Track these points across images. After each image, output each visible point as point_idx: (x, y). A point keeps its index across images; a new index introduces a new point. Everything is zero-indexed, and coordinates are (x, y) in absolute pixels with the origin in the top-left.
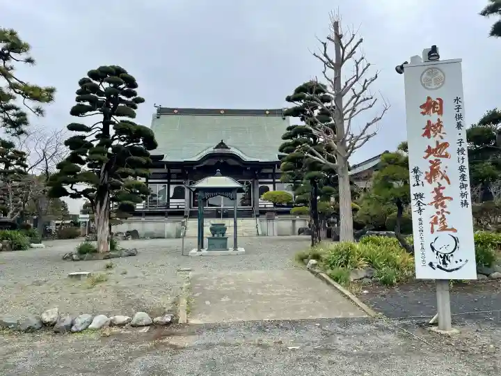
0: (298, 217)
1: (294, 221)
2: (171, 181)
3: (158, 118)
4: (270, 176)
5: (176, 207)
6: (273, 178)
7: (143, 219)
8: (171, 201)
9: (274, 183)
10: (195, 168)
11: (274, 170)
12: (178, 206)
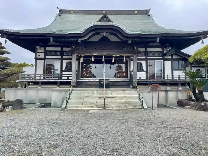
0: (168, 88)
1: (167, 91)
2: (64, 57)
3: (59, 15)
4: (143, 54)
5: (67, 78)
6: (145, 56)
7: (39, 88)
8: (64, 73)
9: (146, 60)
10: (79, 41)
11: (146, 49)
12: (68, 77)
